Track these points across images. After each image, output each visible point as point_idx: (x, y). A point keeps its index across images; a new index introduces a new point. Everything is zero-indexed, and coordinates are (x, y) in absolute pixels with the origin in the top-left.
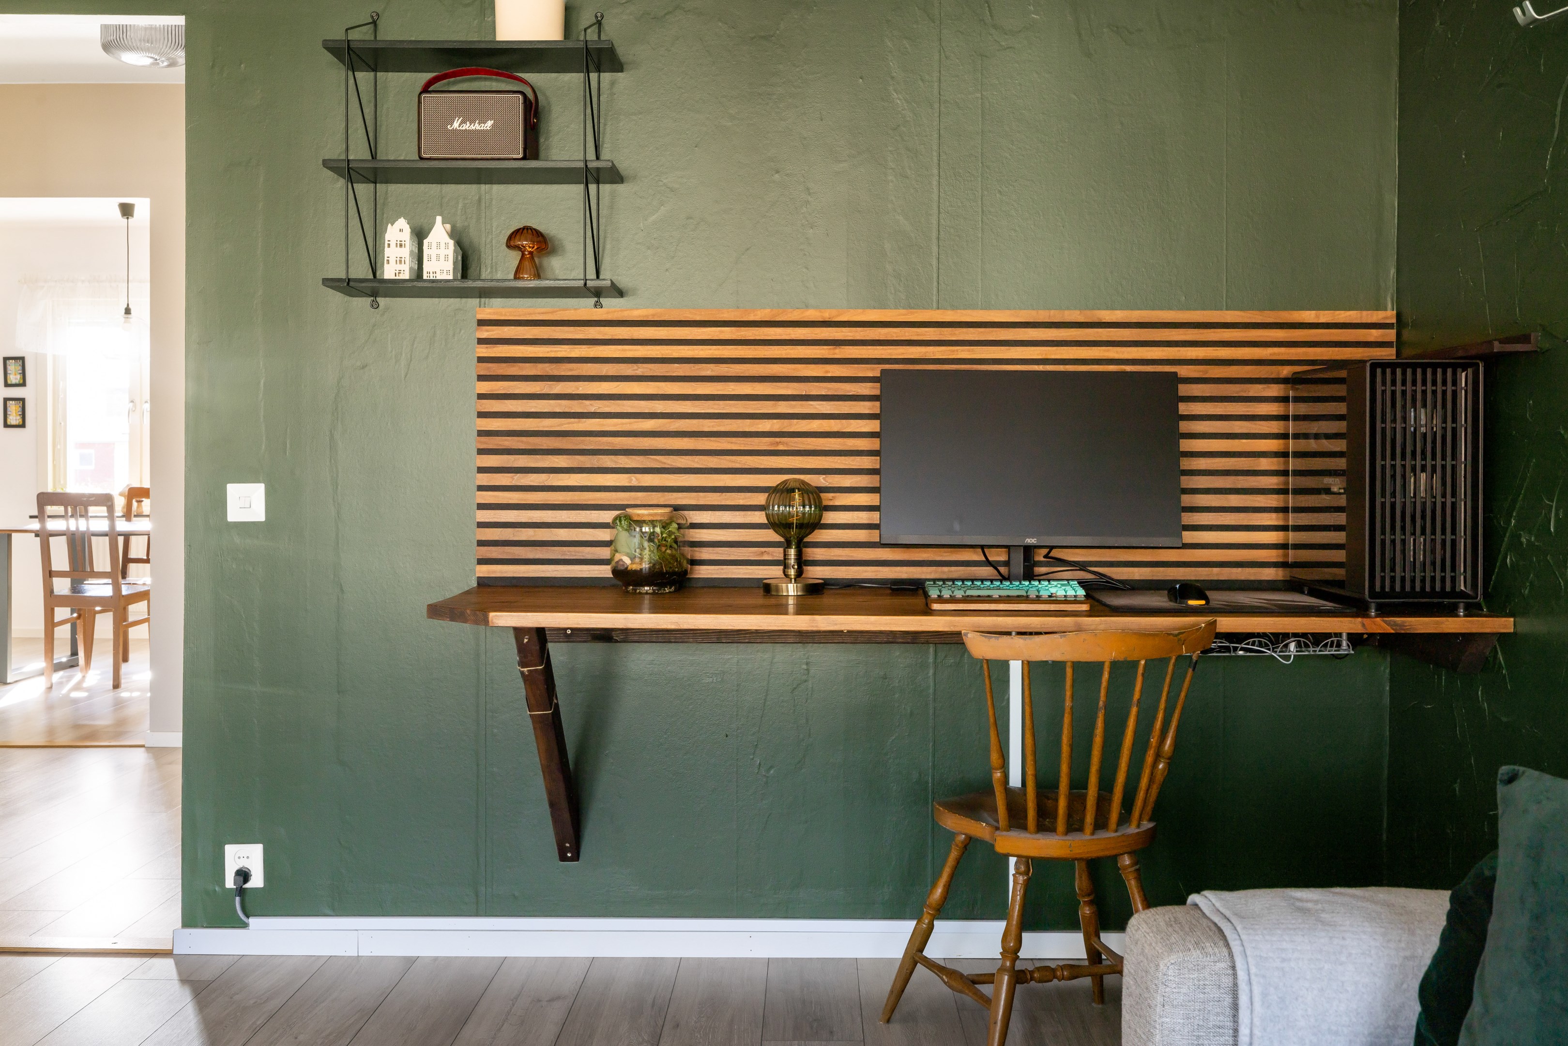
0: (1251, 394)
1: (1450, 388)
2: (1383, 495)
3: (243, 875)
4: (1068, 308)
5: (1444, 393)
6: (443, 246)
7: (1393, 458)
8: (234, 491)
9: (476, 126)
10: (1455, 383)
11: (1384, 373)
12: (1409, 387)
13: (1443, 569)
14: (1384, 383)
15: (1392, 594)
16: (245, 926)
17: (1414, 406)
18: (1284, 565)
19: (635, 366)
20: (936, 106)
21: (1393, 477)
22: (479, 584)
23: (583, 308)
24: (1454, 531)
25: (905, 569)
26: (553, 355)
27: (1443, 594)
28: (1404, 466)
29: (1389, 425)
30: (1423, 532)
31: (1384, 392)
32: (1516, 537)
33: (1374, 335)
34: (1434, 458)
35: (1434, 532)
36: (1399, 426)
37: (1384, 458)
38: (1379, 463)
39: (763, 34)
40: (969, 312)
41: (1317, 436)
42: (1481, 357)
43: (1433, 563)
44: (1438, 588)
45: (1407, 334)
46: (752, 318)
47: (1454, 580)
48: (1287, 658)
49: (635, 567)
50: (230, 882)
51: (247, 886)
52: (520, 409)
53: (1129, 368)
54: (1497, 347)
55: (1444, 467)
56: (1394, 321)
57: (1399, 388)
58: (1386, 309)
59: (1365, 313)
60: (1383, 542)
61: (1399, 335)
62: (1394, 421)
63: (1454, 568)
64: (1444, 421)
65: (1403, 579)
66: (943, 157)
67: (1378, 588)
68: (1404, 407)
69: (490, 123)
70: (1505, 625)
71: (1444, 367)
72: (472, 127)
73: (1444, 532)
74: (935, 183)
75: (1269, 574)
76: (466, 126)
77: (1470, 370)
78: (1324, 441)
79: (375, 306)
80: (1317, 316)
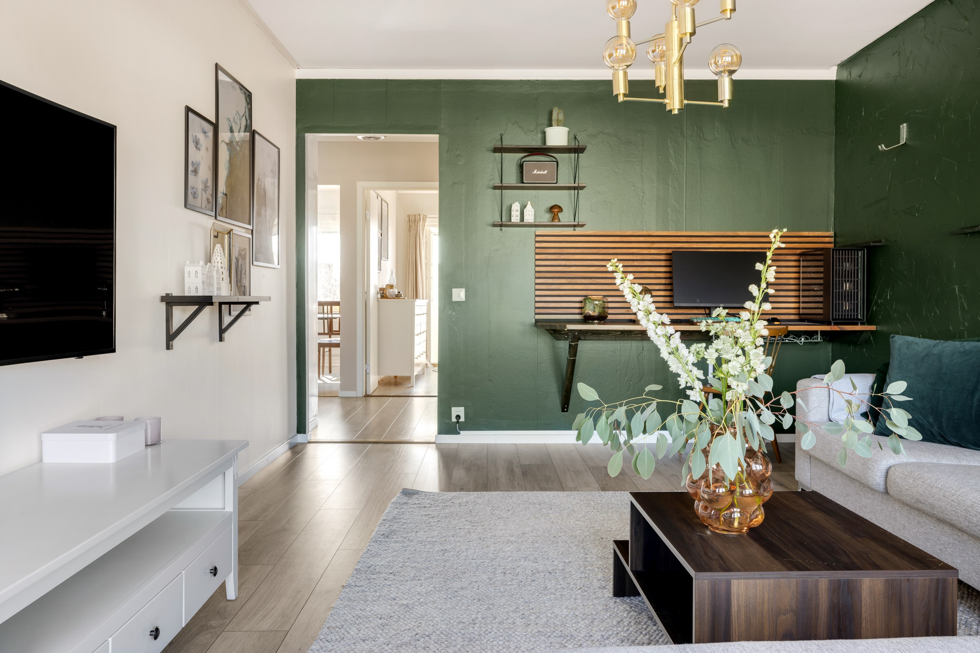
0: (787, 259)
1: (856, 256)
2: (836, 289)
3: (458, 417)
4: (728, 231)
5: (854, 258)
6: (531, 211)
7: (839, 278)
8: (455, 291)
9: (542, 172)
10: (858, 255)
11: (836, 252)
12: (844, 256)
13: (854, 312)
14: (836, 255)
15: (839, 319)
16: (459, 433)
17: (845, 262)
18: (799, 314)
19: (587, 250)
20: (685, 165)
21: (839, 284)
22: (535, 321)
23: (570, 231)
24: (857, 300)
25: (675, 316)
26: (561, 246)
27: (854, 319)
28: (842, 280)
29: (838, 268)
30: (848, 300)
31: (836, 258)
32: (877, 302)
33: (827, 240)
34: (851, 278)
35: (851, 300)
36: (841, 268)
37: (836, 278)
38: (835, 279)
39: (628, 141)
40: (696, 232)
41: (810, 273)
42: (866, 247)
43: (851, 310)
44: (852, 317)
45: (837, 239)
46: (626, 234)
47: (857, 315)
48: (801, 343)
49: (593, 314)
50: (454, 420)
51: (460, 421)
52: (550, 264)
53: (748, 250)
54: (872, 244)
55: (854, 281)
56: (833, 235)
57: (841, 256)
58: (830, 231)
59: (824, 233)
60: (836, 303)
61: (835, 240)
62: (839, 266)
63: (857, 311)
64: (854, 266)
65: (842, 315)
66: (687, 181)
67: (834, 318)
68: (842, 262)
69: (546, 172)
70: (873, 328)
71: (854, 250)
72: (540, 173)
73: (854, 300)
74: (685, 190)
75: (792, 317)
76: (539, 172)
77: (862, 251)
78: (812, 274)
79: (501, 230)
80: (809, 234)
